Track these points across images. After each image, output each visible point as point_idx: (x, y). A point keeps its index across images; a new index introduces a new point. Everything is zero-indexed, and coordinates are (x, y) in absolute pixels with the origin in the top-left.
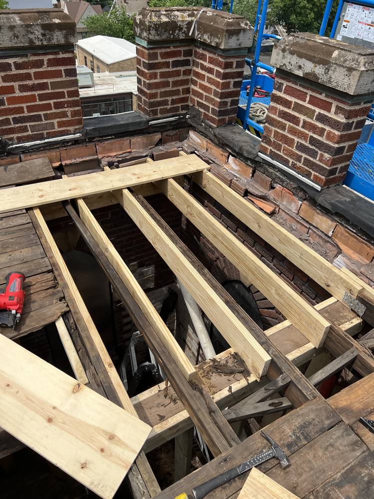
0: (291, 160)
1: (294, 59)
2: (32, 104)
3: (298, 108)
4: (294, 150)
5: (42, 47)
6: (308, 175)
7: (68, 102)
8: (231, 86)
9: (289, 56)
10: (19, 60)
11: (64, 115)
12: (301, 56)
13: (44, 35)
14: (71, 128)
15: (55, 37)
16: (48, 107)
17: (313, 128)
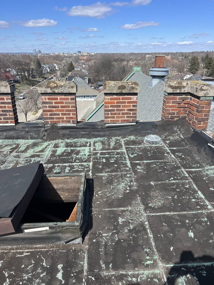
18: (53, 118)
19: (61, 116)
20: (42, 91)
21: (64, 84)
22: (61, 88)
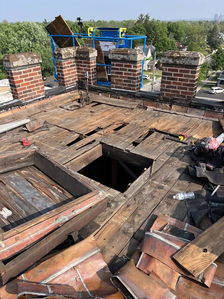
0: (123, 87)
1: (117, 55)
2: (29, 85)
3: (121, 69)
4: (123, 83)
5: (32, 64)
6: (130, 89)
7: (40, 84)
8: (94, 70)
9: (115, 55)
10: (24, 70)
11: (39, 88)
12: (118, 54)
13: (32, 60)
14: (41, 94)
15: (35, 61)
16: (33, 86)
17: (128, 74)
18: (169, 91)
19: (177, 89)
20: (164, 61)
21: (187, 55)
22: (183, 59)
